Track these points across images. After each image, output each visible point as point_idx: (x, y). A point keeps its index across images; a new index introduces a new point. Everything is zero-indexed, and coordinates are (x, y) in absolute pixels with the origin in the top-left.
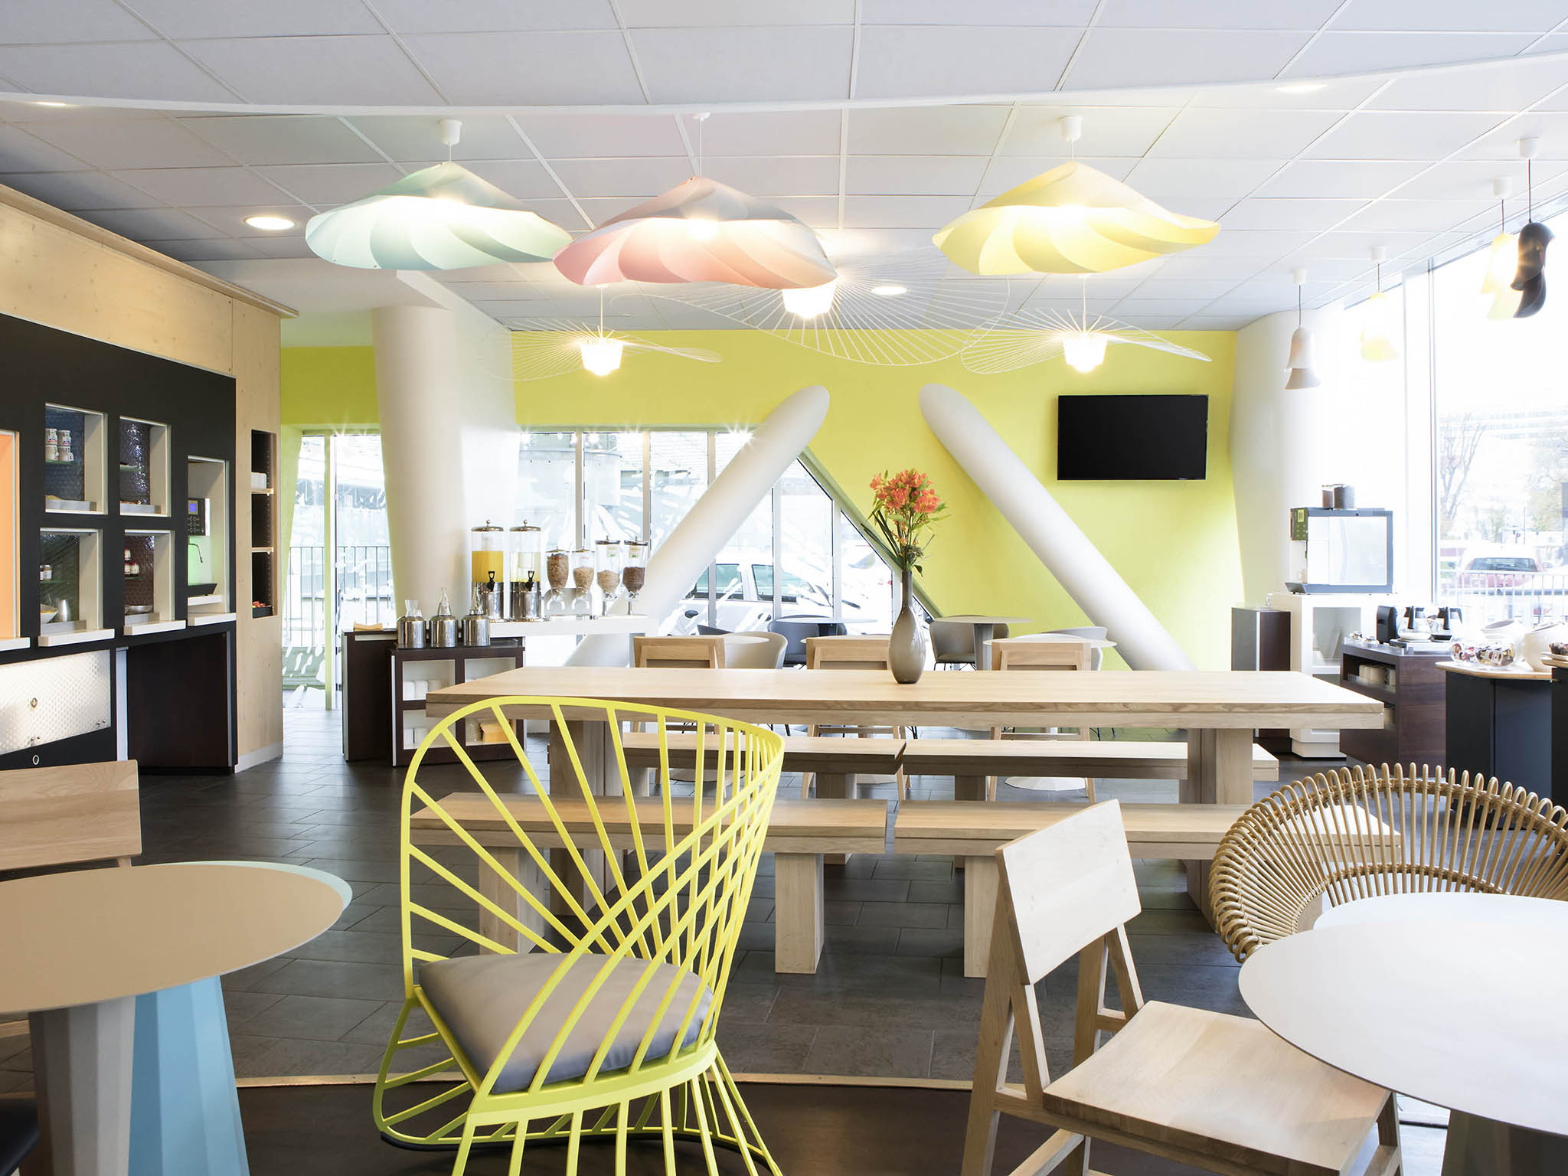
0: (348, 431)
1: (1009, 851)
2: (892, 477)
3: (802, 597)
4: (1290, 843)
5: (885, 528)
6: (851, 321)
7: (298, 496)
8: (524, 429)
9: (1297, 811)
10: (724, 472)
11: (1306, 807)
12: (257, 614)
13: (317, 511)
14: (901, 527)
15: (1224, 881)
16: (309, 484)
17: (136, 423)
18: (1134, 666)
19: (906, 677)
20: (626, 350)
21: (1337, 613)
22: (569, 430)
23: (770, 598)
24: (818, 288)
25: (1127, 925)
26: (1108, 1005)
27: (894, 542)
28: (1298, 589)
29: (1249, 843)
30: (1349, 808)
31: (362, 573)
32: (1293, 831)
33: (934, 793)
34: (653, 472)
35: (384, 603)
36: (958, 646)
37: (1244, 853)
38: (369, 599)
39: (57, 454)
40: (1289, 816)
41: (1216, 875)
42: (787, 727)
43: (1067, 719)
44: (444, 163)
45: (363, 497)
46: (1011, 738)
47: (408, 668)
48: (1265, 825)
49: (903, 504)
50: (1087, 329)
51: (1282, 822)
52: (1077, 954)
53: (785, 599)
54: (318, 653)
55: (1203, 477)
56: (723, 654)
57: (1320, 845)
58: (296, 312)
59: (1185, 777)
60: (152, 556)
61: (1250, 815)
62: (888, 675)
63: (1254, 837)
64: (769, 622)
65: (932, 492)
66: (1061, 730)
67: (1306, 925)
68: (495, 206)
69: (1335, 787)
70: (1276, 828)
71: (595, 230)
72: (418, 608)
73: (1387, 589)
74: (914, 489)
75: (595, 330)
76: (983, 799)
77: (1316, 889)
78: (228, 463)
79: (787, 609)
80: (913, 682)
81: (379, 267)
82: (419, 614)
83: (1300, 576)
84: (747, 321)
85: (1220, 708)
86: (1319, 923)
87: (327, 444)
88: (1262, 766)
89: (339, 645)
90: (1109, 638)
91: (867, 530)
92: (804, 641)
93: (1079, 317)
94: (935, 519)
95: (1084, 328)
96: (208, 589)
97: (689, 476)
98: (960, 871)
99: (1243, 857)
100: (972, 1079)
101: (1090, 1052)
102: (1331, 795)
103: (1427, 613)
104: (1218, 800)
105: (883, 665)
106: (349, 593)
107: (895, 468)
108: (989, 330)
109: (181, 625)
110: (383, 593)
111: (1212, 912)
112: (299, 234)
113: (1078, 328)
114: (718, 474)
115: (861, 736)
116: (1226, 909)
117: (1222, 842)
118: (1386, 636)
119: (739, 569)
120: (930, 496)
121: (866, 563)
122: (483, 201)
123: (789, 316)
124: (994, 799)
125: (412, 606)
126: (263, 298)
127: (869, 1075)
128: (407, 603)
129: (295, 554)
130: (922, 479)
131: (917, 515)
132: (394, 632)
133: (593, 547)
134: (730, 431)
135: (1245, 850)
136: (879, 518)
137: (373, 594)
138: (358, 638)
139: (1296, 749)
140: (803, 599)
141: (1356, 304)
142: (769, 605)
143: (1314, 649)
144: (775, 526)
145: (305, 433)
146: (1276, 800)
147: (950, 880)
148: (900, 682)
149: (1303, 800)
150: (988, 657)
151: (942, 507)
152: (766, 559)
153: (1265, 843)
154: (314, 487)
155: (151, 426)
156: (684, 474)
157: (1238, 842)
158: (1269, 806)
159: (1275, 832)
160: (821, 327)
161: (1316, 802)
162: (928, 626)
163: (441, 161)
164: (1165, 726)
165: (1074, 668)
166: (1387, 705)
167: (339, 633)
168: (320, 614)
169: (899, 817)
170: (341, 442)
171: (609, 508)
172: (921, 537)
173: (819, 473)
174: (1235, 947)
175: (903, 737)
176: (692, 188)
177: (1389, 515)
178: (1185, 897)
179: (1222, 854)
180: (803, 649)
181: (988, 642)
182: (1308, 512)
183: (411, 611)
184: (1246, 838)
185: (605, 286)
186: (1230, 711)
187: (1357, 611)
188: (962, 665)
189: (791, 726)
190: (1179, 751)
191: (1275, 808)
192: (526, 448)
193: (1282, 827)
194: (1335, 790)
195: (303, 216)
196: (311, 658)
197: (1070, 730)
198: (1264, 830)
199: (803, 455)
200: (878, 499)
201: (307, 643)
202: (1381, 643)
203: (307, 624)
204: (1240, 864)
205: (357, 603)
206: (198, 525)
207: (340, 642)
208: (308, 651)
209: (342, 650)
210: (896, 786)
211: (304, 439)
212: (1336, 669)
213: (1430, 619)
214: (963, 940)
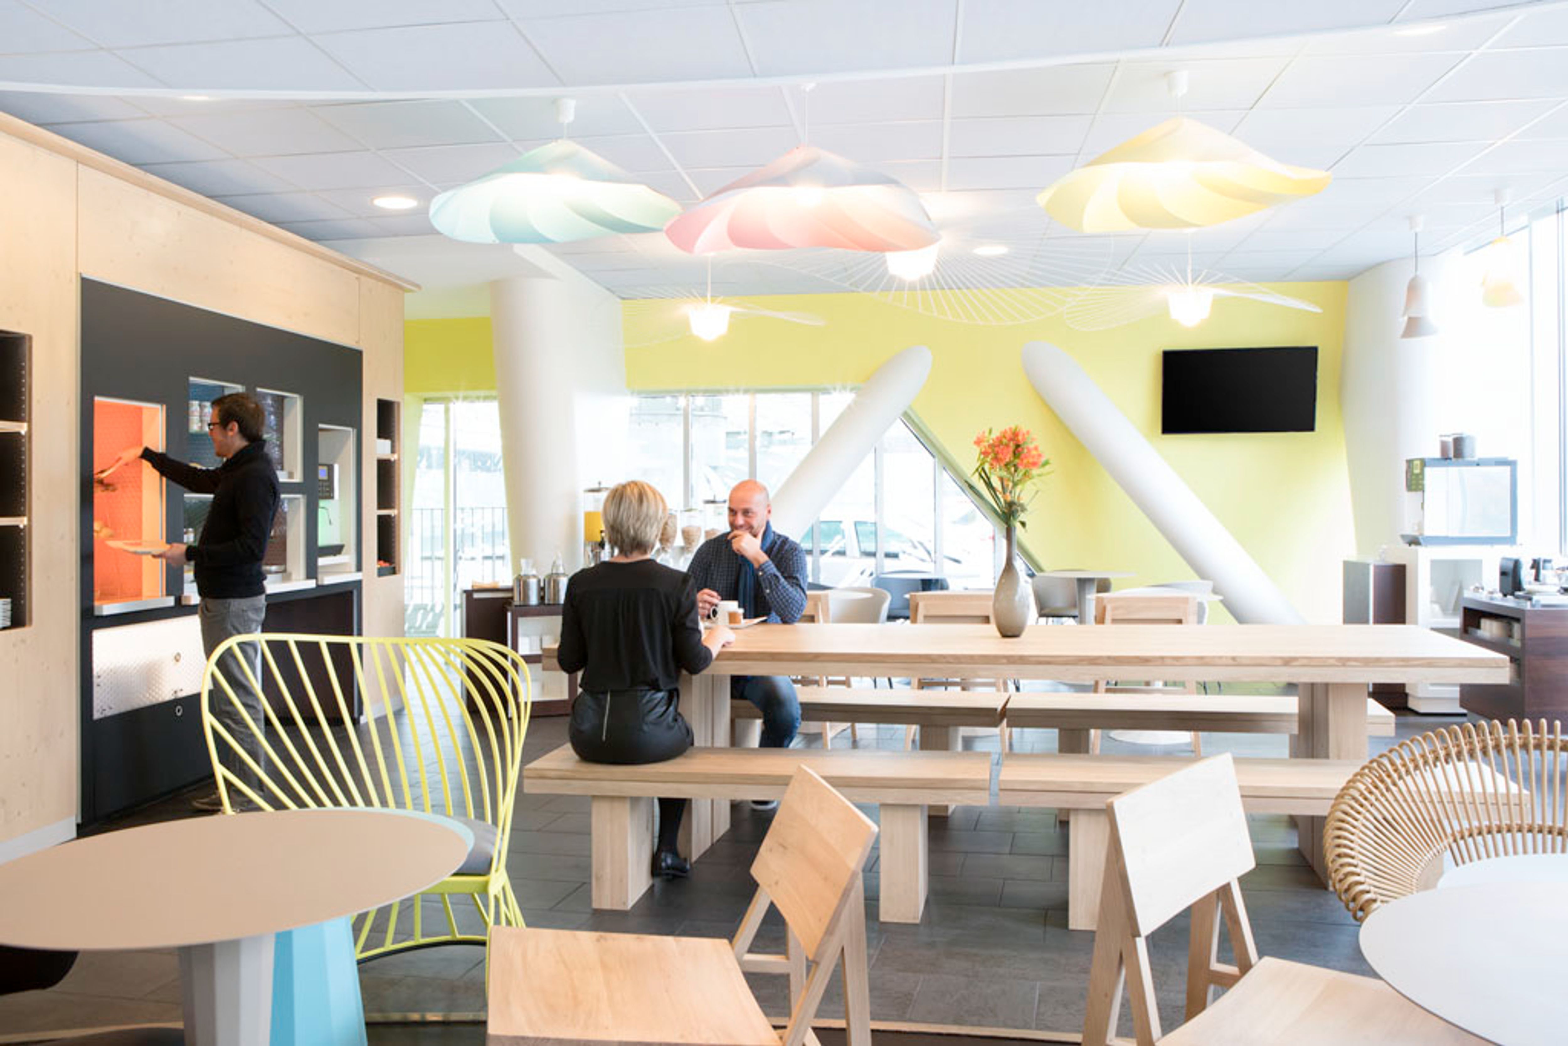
0: (465, 398)
1: (1120, 805)
2: (994, 435)
3: (904, 552)
4: (1409, 799)
5: (989, 485)
6: (954, 281)
7: (420, 461)
8: (632, 393)
9: (1416, 767)
10: (827, 434)
11: (1426, 763)
12: (381, 573)
13: (438, 475)
14: (1005, 483)
15: (1339, 837)
16: (429, 449)
17: (272, 395)
18: (1241, 619)
19: (1009, 632)
20: (732, 315)
21: (1456, 565)
22: (674, 393)
23: (873, 554)
24: (920, 252)
25: (1241, 880)
26: (1219, 960)
27: (998, 497)
28: (1414, 541)
29: (1366, 799)
30: (1473, 765)
31: (479, 534)
32: (1413, 788)
33: (1036, 746)
34: (758, 433)
35: (499, 563)
36: (1059, 601)
37: (1360, 809)
38: (486, 558)
39: (200, 425)
40: (1408, 772)
41: (1330, 831)
42: (890, 680)
43: (1171, 673)
44: (560, 141)
45: (480, 461)
46: (1114, 691)
47: (524, 624)
48: (1382, 781)
49: (1007, 460)
50: (1193, 282)
51: (1400, 777)
52: (1189, 909)
53: (888, 555)
54: (438, 609)
55: (1311, 428)
56: (828, 609)
57: (1442, 802)
58: (418, 286)
59: (1296, 731)
60: (285, 519)
61: (1366, 771)
62: (992, 629)
63: (1371, 793)
64: (871, 578)
65: (1036, 448)
66: (1166, 684)
67: (1428, 883)
68: (610, 180)
69: (1457, 742)
70: (1395, 784)
71: (703, 201)
72: (533, 566)
73: (1511, 540)
74: (1018, 446)
75: (704, 296)
76: (1087, 751)
77: (1438, 847)
78: (355, 430)
79: (890, 565)
80: (1015, 636)
81: (497, 242)
82: (534, 572)
83: (1416, 528)
84: (851, 285)
85: (1332, 662)
86: (1442, 883)
87: (447, 411)
88: (1379, 721)
89: (458, 602)
90: (1215, 591)
91: (971, 487)
92: (907, 596)
93: (1183, 272)
94: (1039, 475)
95: (1190, 280)
96: (336, 550)
97: (795, 437)
98: (1064, 824)
99: (1359, 813)
100: (1082, 1032)
101: (1202, 1007)
102: (1454, 751)
103: (1556, 564)
104: (1331, 754)
105: (986, 620)
106: (467, 552)
107: (999, 427)
108: (1092, 288)
109: (311, 584)
110: (499, 553)
111: (1325, 868)
112: (422, 212)
113: (1182, 281)
114: (822, 433)
115: (964, 689)
116: (1342, 865)
117: (1336, 799)
118: (1510, 589)
119: (842, 526)
120: (1034, 452)
121: (966, 519)
122: (595, 175)
123: (893, 278)
124: (1097, 752)
125: (527, 564)
126: (389, 274)
127: (973, 1025)
128: (523, 561)
129: (416, 515)
130: (1026, 436)
131: (1022, 470)
132: (510, 590)
133: (701, 506)
134: (832, 391)
135: (1362, 805)
136: (983, 475)
137: (489, 553)
138: (476, 596)
139: (1412, 704)
140: (906, 555)
141: (1477, 249)
142: (871, 561)
143: (1432, 602)
144: (877, 486)
145: (426, 400)
146: (1394, 756)
147: (1054, 832)
148: (1005, 636)
149: (1423, 756)
150: (1091, 610)
151: (1046, 463)
152: (869, 516)
153: (1383, 800)
154: (434, 452)
155: (283, 397)
156: (789, 435)
157: (1354, 798)
158: (1385, 761)
159: (1394, 789)
160: (923, 288)
161: (1437, 758)
162: (1029, 580)
163: (557, 139)
164: (1274, 680)
165: (1180, 621)
166: (1513, 660)
167: (459, 590)
168: (439, 574)
169: (1003, 768)
170: (459, 408)
171: (715, 468)
172: (1024, 493)
173: (922, 432)
174: (1352, 905)
175: (1006, 690)
176: (798, 156)
177: (1512, 464)
178: (1298, 853)
179: (1336, 811)
180: (907, 605)
181: (1092, 597)
182: (1424, 463)
183: (527, 569)
184: (1362, 794)
185: (712, 254)
186: (1344, 665)
187: (1478, 563)
188: (1064, 619)
189: (894, 680)
190: (1291, 705)
191: (1393, 764)
192: (634, 412)
193: (1400, 783)
194: (1458, 746)
195: (427, 196)
196: (430, 616)
197: (1175, 684)
198: (1381, 786)
199: (906, 414)
200: (982, 456)
201: (428, 601)
202: (1505, 595)
203: (427, 582)
204: (1356, 820)
205: (473, 562)
206: (327, 489)
207: (459, 599)
208: (429, 608)
209: (461, 606)
210: (999, 738)
211: (426, 406)
212: (1456, 622)
213: (1559, 572)
214: (1066, 892)
